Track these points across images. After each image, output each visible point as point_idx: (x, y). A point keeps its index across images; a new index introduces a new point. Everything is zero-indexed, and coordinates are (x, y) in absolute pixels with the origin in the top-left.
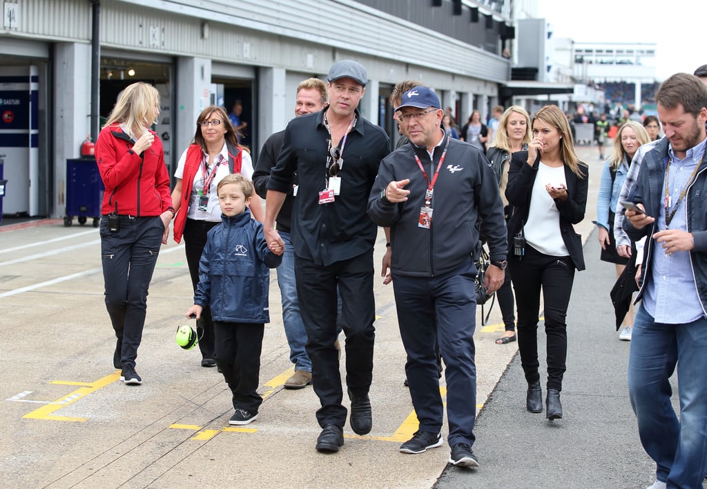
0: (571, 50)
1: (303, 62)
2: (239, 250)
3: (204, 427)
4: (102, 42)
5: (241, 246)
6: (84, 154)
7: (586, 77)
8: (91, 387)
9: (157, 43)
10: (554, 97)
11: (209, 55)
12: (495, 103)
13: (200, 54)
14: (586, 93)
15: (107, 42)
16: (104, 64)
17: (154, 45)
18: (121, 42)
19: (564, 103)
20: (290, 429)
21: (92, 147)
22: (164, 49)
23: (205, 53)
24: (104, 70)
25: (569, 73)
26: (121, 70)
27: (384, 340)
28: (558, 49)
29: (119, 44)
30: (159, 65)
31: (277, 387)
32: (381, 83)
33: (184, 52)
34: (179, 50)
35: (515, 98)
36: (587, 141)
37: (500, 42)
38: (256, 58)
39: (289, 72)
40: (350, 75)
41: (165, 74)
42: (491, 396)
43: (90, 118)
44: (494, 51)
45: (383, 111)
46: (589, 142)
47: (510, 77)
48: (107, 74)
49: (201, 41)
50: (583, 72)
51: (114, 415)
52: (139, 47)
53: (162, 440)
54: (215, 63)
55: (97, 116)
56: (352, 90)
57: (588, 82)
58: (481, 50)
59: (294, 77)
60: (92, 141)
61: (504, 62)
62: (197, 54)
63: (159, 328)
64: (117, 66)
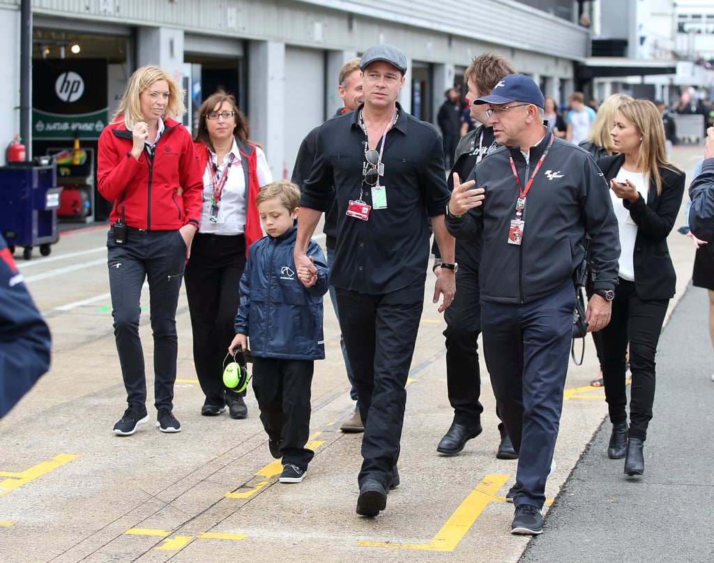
0: (673, 15)
1: (309, 33)
2: (285, 272)
3: (174, 532)
4: (34, 7)
5: (287, 268)
6: (11, 160)
7: (694, 51)
8: (19, 479)
9: (110, 9)
10: (649, 79)
11: (180, 25)
12: (570, 89)
13: (168, 23)
14: (693, 74)
15: (41, 7)
16: (38, 38)
17: (105, 11)
18: (60, 8)
19: (663, 87)
20: (290, 535)
21: (21, 150)
22: (120, 17)
23: (175, 22)
24: (38, 47)
25: (670, 46)
26: (60, 46)
27: (419, 411)
28: (654, 14)
29: (58, 10)
30: (113, 39)
31: (273, 477)
32: (414, 61)
33: (146, 20)
34: (140, 17)
35: (596, 80)
36: (693, 139)
37: (576, 6)
38: (244, 29)
39: (289, 48)
40: (383, 57)
41: (121, 51)
42: (565, 487)
43: (19, 111)
44: (568, 17)
45: (418, 100)
46: (698, 140)
47: (590, 52)
48: (41, 52)
49: (170, 5)
50: (689, 44)
51: (49, 517)
52: (85, 14)
53: (117, 551)
54: (189, 35)
55: (28, 109)
56: (388, 77)
57: (696, 59)
58: (550, 16)
59: (297, 54)
60: (22, 143)
61: (581, 32)
62: (164, 23)
63: (112, 397)
64: (56, 40)
